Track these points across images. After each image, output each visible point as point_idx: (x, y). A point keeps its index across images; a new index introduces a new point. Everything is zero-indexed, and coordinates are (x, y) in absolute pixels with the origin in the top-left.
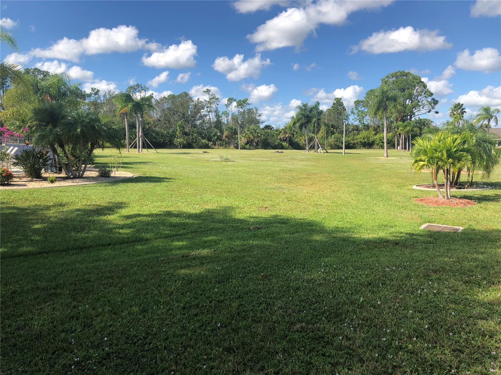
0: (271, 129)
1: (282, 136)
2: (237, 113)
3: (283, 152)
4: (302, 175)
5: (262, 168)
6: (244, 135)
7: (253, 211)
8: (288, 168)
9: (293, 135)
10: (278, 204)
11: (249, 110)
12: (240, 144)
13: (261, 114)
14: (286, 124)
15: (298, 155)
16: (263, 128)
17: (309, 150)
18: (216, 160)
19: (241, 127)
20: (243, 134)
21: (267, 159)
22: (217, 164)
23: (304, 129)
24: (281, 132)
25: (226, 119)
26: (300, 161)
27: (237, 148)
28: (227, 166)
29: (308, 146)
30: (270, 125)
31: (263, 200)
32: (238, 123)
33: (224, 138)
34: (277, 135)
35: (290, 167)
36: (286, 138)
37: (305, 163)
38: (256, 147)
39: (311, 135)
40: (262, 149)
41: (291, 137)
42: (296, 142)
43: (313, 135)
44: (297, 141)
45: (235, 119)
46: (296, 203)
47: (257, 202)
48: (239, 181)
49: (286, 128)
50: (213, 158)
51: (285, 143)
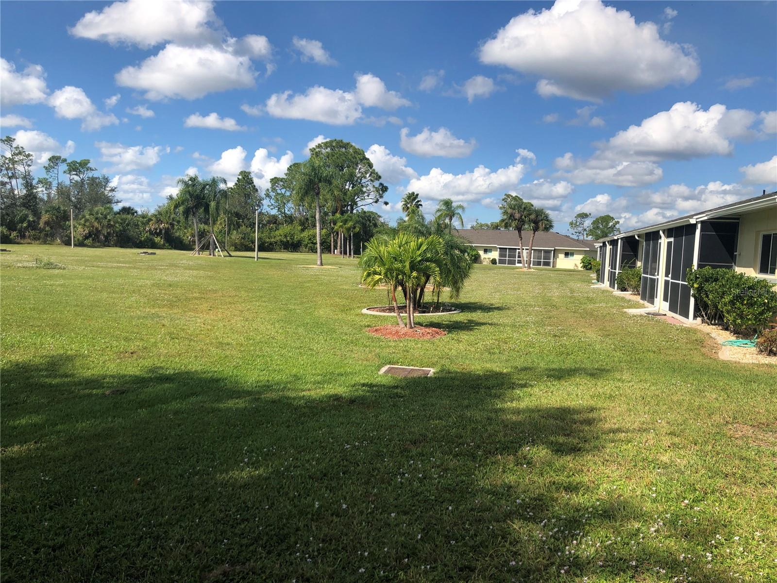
0: (133, 214)
1: (152, 226)
2: (68, 183)
3: (154, 254)
4: (192, 293)
5: (120, 281)
6: (82, 221)
7: (109, 360)
8: (166, 280)
9: (172, 225)
10: (155, 344)
11: (93, 179)
12: (74, 237)
13: (115, 188)
14: (159, 207)
15: (181, 260)
16: (118, 211)
17: (199, 251)
18: (26, 264)
19: (76, 207)
20: (81, 219)
21: (127, 265)
22: (28, 272)
23: (191, 217)
24: (150, 220)
25: (45, 192)
26: (186, 269)
27: (68, 243)
28: (51, 277)
29: (198, 245)
30: (132, 207)
31: (126, 339)
32: (70, 200)
33: (41, 225)
34: (143, 223)
35: (170, 279)
36: (161, 230)
37: (195, 272)
38: (106, 244)
39: (202, 226)
40: (116, 246)
41: (168, 228)
42: (176, 238)
43: (206, 227)
44: (180, 236)
45: (63, 192)
46: (187, 342)
47: (115, 343)
48: (77, 305)
49: (160, 213)
50: (20, 261)
51: (159, 239)
